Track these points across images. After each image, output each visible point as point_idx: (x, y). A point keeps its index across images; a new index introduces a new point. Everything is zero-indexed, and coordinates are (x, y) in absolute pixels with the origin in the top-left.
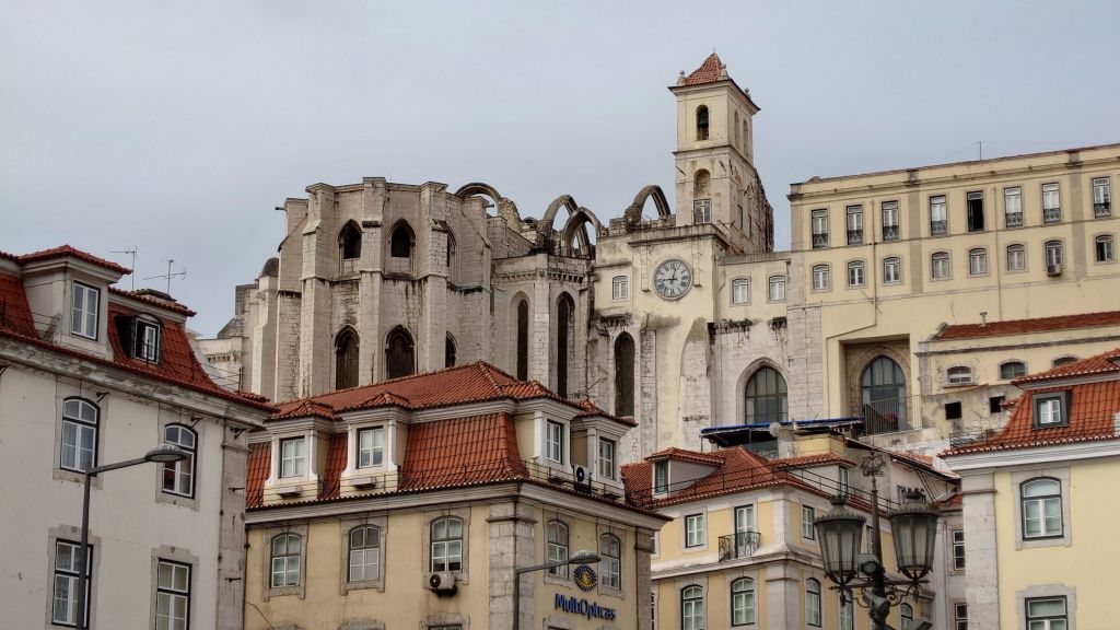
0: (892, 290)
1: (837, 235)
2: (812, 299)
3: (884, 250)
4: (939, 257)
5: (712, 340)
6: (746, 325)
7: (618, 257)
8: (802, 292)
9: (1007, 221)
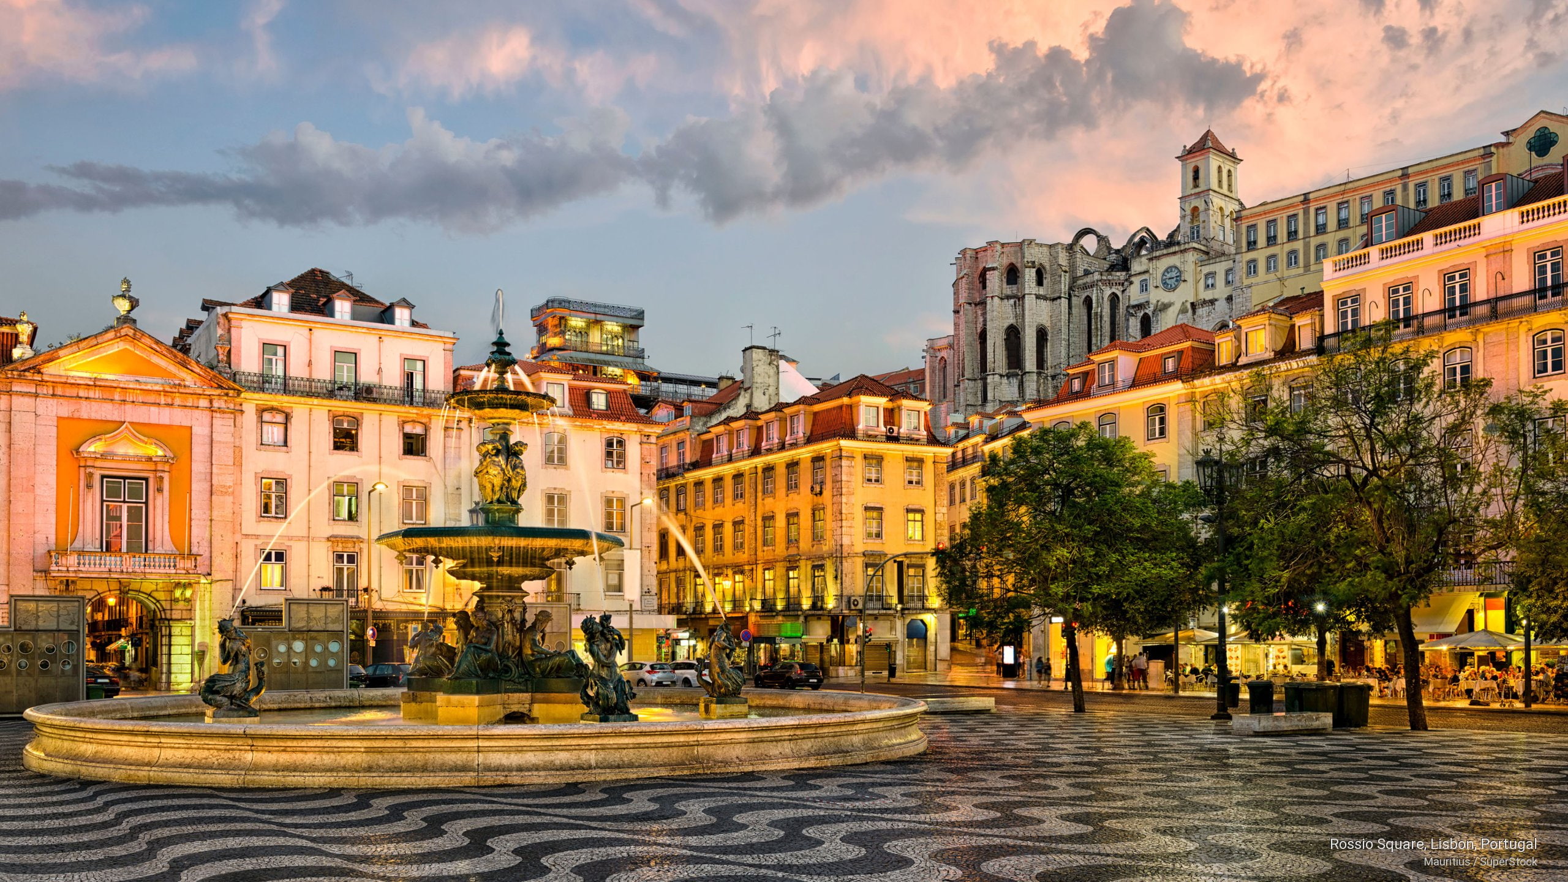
0: (1294, 271)
1: (1262, 241)
2: (1246, 282)
3: (1288, 247)
4: (1322, 247)
5: (1194, 313)
6: (1212, 302)
7: (1143, 268)
8: (1241, 278)
9: (1362, 219)
